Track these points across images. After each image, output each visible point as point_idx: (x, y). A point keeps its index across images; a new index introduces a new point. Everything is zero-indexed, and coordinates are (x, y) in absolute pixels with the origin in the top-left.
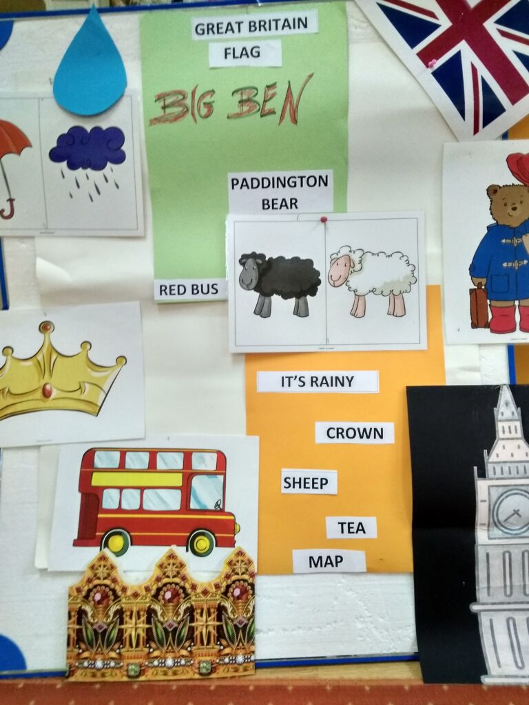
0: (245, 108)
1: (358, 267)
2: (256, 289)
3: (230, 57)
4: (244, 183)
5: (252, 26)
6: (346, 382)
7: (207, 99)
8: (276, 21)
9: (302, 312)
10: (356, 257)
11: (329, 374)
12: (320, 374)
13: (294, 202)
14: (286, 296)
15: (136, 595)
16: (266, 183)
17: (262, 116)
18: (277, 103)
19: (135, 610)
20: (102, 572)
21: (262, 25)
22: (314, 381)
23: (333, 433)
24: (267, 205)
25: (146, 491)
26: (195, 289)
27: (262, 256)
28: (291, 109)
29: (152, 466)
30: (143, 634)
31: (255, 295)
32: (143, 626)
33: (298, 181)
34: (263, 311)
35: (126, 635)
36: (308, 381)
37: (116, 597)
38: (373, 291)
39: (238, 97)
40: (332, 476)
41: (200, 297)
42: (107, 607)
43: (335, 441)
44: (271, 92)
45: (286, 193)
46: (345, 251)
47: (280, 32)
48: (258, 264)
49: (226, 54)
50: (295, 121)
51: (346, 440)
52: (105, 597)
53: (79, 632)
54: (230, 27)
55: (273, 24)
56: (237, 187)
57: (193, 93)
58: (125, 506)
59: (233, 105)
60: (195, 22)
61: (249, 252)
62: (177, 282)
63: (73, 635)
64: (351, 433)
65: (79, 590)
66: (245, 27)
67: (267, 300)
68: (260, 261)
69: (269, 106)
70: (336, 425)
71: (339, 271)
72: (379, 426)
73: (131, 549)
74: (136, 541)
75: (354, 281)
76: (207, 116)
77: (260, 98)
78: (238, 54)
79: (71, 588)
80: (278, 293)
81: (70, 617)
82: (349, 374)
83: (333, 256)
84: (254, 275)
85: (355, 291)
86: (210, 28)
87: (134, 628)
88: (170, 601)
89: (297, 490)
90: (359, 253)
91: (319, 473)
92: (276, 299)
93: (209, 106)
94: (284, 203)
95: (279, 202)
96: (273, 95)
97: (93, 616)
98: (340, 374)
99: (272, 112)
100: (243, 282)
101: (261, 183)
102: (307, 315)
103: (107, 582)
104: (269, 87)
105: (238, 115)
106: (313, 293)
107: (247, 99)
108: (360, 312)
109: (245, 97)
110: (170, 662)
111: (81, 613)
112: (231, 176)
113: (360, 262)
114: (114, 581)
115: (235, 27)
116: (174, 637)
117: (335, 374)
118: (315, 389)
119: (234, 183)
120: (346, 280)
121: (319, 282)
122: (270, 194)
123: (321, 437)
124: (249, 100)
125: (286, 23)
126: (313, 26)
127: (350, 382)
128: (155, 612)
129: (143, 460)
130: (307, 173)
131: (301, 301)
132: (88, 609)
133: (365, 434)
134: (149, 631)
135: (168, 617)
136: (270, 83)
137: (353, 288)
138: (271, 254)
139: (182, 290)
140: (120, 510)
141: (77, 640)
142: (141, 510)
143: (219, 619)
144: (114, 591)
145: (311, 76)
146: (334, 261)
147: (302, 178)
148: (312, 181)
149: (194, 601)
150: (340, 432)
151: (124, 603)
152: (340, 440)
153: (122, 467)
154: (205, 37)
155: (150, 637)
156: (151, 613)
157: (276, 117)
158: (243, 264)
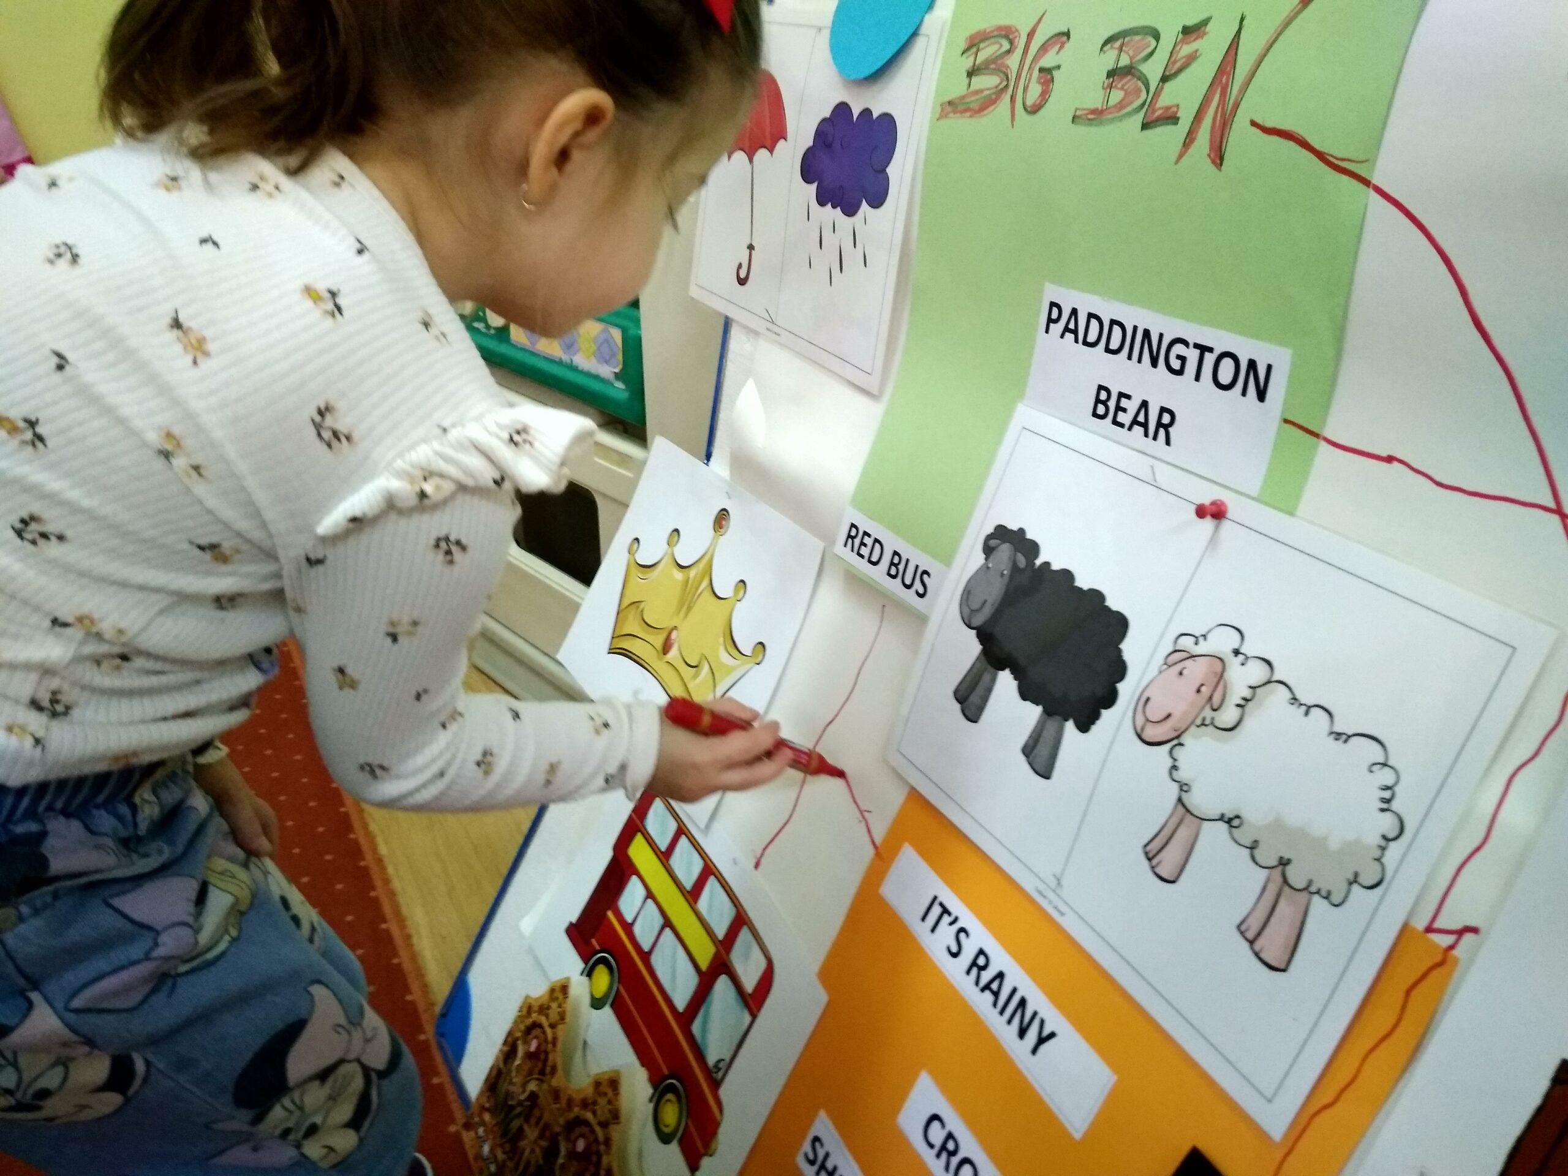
0: (1115, 96)
1: (1229, 715)
2: (983, 632)
4: (1072, 323)
6: (1033, 1035)
7: (1050, 57)
9: (1041, 757)
11: (1017, 977)
12: (1000, 960)
13: (1163, 424)
14: (1027, 690)
16: (1116, 339)
17: (1145, 126)
18: (1189, 90)
22: (978, 964)
23: (936, 1134)
26: (895, 564)
27: (1033, 549)
28: (1220, 114)
31: (973, 647)
33: (1192, 358)
34: (971, 699)
36: (969, 951)
38: (1231, 821)
39: (1109, 59)
41: (896, 588)
43: (930, 1158)
44: (1186, 50)
45: (1155, 386)
48: (1015, 568)
56: (1057, 330)
57: (1031, 35)
59: (1092, 81)
62: (878, 529)
68: (1022, 561)
69: (1171, 94)
70: (955, 1123)
71: (1180, 696)
73: (608, 1013)
75: (1195, 756)
76: (1035, 109)
77: (1155, 68)
80: (1017, 674)
83: (1186, 643)
84: (994, 591)
85: (1182, 788)
93: (1048, 78)
94: (1142, 416)
95: (1131, 409)
96: (1192, 58)
99: (1171, 118)
101: (1106, 336)
102: (1047, 773)
105: (1096, 116)
107: (1127, 68)
108: (1168, 861)
109: (1124, 60)
112: (1050, 292)
113: (1245, 704)
117: (1025, 986)
119: (1054, 314)
120: (1176, 740)
121: (1110, 699)
122: (1119, 374)
123: (910, 1115)
130: (1217, 340)
131: (1052, 725)
136: (1194, 18)
137: (1182, 775)
138: (1054, 552)
139: (876, 553)
142: (647, 959)
146: (1178, 657)
147: (1203, 351)
150: (949, 1147)
157: (1171, 136)
158: (988, 550)
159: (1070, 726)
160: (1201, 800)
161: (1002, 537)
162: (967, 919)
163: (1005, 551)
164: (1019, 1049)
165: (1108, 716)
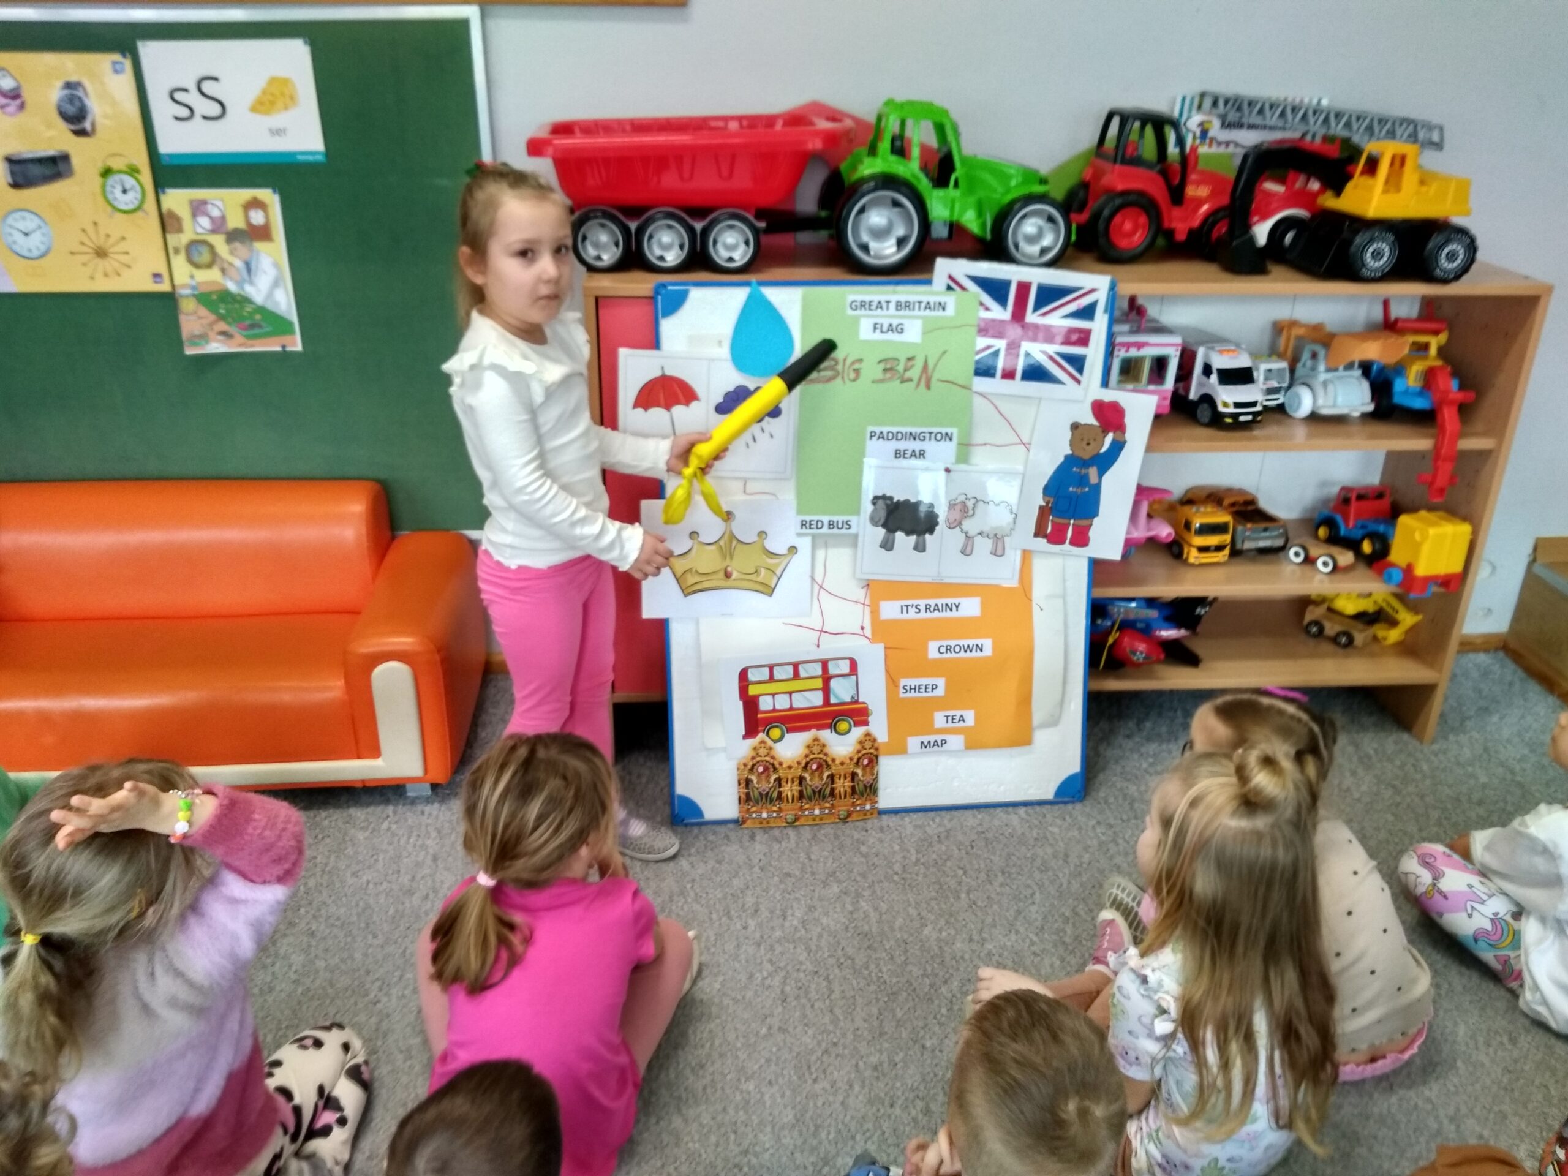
0: (888, 375)
1: (971, 512)
2: (884, 526)
3: (878, 331)
4: (881, 436)
5: (899, 306)
6: (954, 608)
7: (856, 366)
8: (920, 302)
9: (920, 548)
10: (970, 504)
11: (940, 602)
12: (932, 602)
13: (922, 454)
14: (908, 533)
15: (790, 767)
16: (900, 436)
17: (902, 382)
18: (915, 373)
19: (790, 777)
20: (763, 752)
21: (907, 305)
22: (928, 608)
23: (943, 650)
24: (898, 454)
25: (794, 695)
26: (831, 524)
27: (891, 498)
28: (926, 379)
29: (796, 675)
30: (796, 794)
31: (881, 532)
32: (796, 788)
33: (927, 436)
34: (887, 545)
35: (784, 795)
36: (922, 608)
37: (775, 769)
38: (980, 534)
39: (882, 366)
40: (941, 682)
41: (835, 531)
42: (768, 777)
43: (945, 656)
44: (910, 363)
45: (917, 445)
46: (962, 498)
47: (922, 313)
48: (887, 506)
49: (875, 328)
50: (928, 387)
51: (954, 655)
52: (766, 769)
53: (748, 795)
54: (879, 305)
55: (917, 305)
56: (875, 439)
57: (845, 360)
58: (778, 707)
59: (877, 372)
60: (851, 298)
61: (880, 494)
62: (815, 518)
63: (743, 797)
64: (957, 649)
65: (745, 765)
66: (892, 306)
67: (891, 535)
68: (889, 502)
69: (908, 374)
70: (945, 643)
71: (956, 515)
72: (979, 642)
73: (788, 736)
74: (789, 730)
75: (967, 525)
76: (854, 380)
77: (901, 368)
78: (885, 329)
79: (739, 764)
80: (903, 530)
81: (739, 784)
82: (956, 601)
83: (951, 502)
84: (882, 514)
85: (966, 533)
86: (863, 305)
87: (790, 790)
88: (816, 770)
89: (913, 694)
90: (973, 501)
91: (930, 681)
92: (900, 535)
93: (857, 372)
94: (914, 454)
95: (909, 453)
96: (912, 366)
97: (758, 783)
98: (949, 601)
99: (910, 380)
100: (874, 521)
101: (896, 436)
102: (924, 550)
103: (767, 759)
104: (909, 359)
105: (881, 381)
106: (931, 530)
107: (889, 368)
108: (968, 552)
109: (888, 366)
110: (817, 812)
111: (748, 782)
112: (870, 428)
113: (973, 509)
114: (773, 758)
115: (884, 305)
116: (819, 795)
117: (944, 601)
118: (929, 615)
119: (872, 435)
120: (960, 524)
121: (937, 524)
122: (903, 445)
123: (933, 652)
124: (891, 369)
125: (928, 306)
126: (950, 311)
127: (957, 607)
128: (805, 779)
129: (789, 671)
130: (935, 430)
131: (921, 538)
132: (754, 778)
133: (968, 649)
134: (801, 792)
135: (814, 782)
136: (910, 356)
137: (965, 529)
138: (899, 496)
139: (820, 525)
140: (774, 710)
141: (746, 799)
142: (791, 709)
143: (853, 780)
144: (773, 765)
145: (945, 352)
146: (951, 506)
147: (930, 433)
148: (939, 437)
149: (833, 770)
150: (948, 649)
151: (781, 773)
152: (949, 655)
153: (772, 679)
154: (858, 312)
155: (801, 795)
156: (801, 780)
157: (913, 384)
158: (874, 504)
159: (927, 536)
160: (971, 533)
161: (876, 499)
162: (915, 602)
163: (880, 502)
164: (954, 614)
165: (937, 528)
